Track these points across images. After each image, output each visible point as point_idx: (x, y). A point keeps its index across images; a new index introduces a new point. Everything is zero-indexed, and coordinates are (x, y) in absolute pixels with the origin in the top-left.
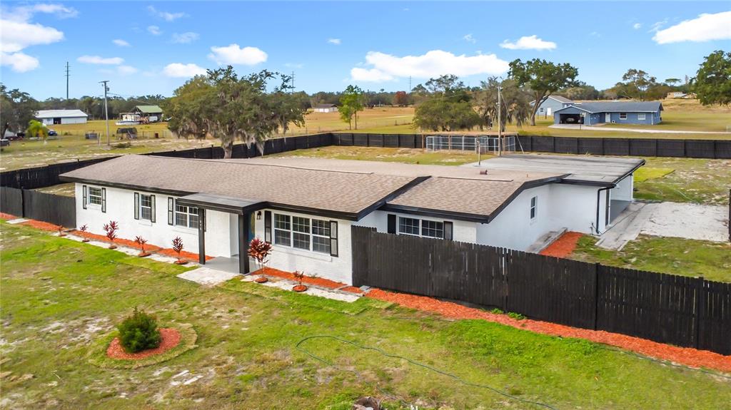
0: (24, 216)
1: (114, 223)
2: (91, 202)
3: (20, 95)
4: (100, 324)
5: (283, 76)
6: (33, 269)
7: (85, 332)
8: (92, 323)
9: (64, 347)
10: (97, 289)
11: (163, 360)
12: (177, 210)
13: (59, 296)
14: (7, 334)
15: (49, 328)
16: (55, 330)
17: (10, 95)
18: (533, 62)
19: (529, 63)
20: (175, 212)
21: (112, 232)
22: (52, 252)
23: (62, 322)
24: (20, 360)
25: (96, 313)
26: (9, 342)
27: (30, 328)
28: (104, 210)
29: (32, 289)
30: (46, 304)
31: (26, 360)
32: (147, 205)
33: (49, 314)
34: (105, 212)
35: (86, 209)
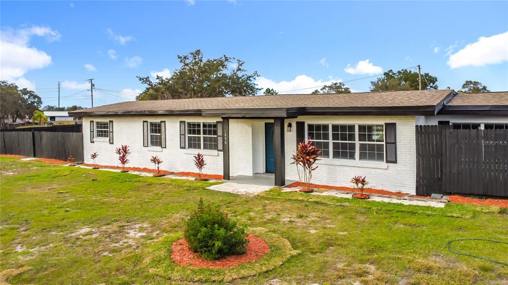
0: (35, 156)
1: (126, 147)
2: (99, 135)
3: (28, 92)
4: (141, 229)
5: (239, 61)
6: (47, 186)
7: (126, 238)
8: (132, 229)
9: (106, 253)
10: (121, 199)
11: (264, 269)
12: (190, 132)
13: (79, 205)
14: (25, 239)
15: (78, 233)
16: (86, 235)
17: (20, 92)
18: (402, 72)
19: (399, 72)
20: (187, 135)
21: (124, 156)
22: (65, 175)
23: (93, 227)
24: (46, 269)
25: (131, 219)
26: (28, 248)
27: (54, 233)
28: (111, 142)
29: (49, 200)
30: (67, 211)
31: (53, 269)
32: (156, 132)
33: (72, 220)
34: (113, 143)
35: (93, 142)
